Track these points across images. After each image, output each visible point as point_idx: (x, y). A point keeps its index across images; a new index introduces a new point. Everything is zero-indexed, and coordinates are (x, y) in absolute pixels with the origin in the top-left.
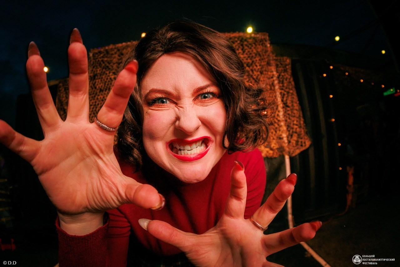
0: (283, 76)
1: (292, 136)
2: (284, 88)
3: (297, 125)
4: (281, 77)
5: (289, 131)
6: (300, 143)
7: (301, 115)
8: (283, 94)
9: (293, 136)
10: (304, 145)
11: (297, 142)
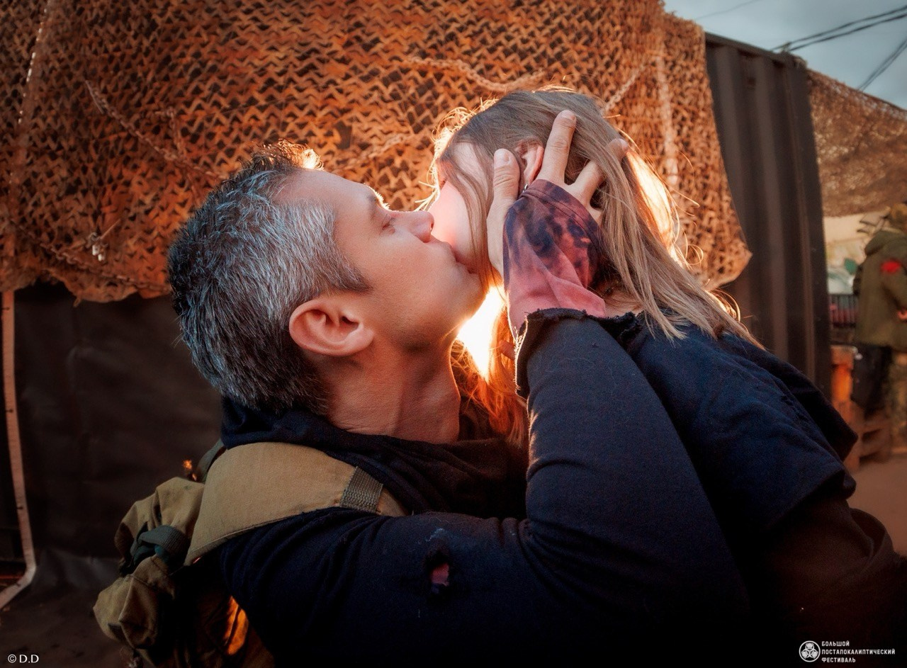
0: (682, 66)
1: (699, 236)
2: (686, 102)
3: (711, 209)
4: (677, 68)
6: (717, 262)
7: (725, 186)
8: (679, 118)
9: (702, 239)
10: (728, 267)
11: (711, 258)
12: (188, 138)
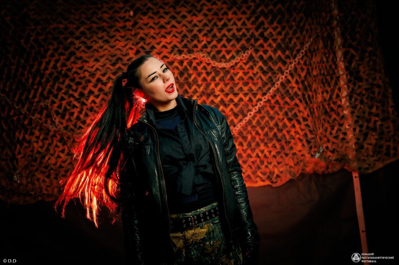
0: (353, 17)
1: (366, 135)
3: (377, 115)
4: (349, 19)
5: (361, 126)
8: (350, 55)
10: (392, 153)
12: (59, 116)
